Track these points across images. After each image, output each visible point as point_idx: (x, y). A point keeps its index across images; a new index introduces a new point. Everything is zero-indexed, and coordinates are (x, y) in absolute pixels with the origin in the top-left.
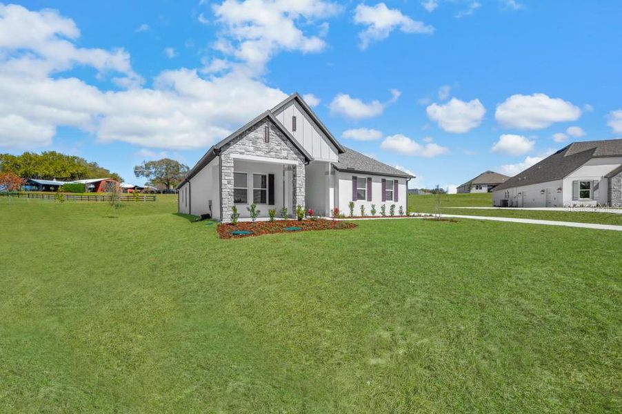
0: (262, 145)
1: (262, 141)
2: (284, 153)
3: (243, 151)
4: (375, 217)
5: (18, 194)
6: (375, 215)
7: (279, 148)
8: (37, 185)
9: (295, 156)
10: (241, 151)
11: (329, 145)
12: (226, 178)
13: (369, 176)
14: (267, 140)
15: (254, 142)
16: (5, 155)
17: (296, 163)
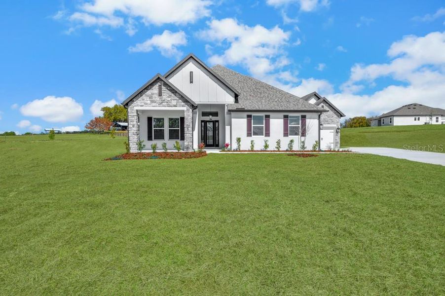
0: (157, 98)
1: (157, 96)
2: (174, 103)
3: (143, 104)
4: (267, 151)
5: (108, 133)
6: (268, 149)
7: (169, 99)
8: (120, 126)
9: (183, 104)
10: (141, 104)
11: (225, 90)
12: (131, 123)
13: (267, 114)
14: (160, 94)
15: (151, 97)
16: (106, 107)
17: (185, 109)
